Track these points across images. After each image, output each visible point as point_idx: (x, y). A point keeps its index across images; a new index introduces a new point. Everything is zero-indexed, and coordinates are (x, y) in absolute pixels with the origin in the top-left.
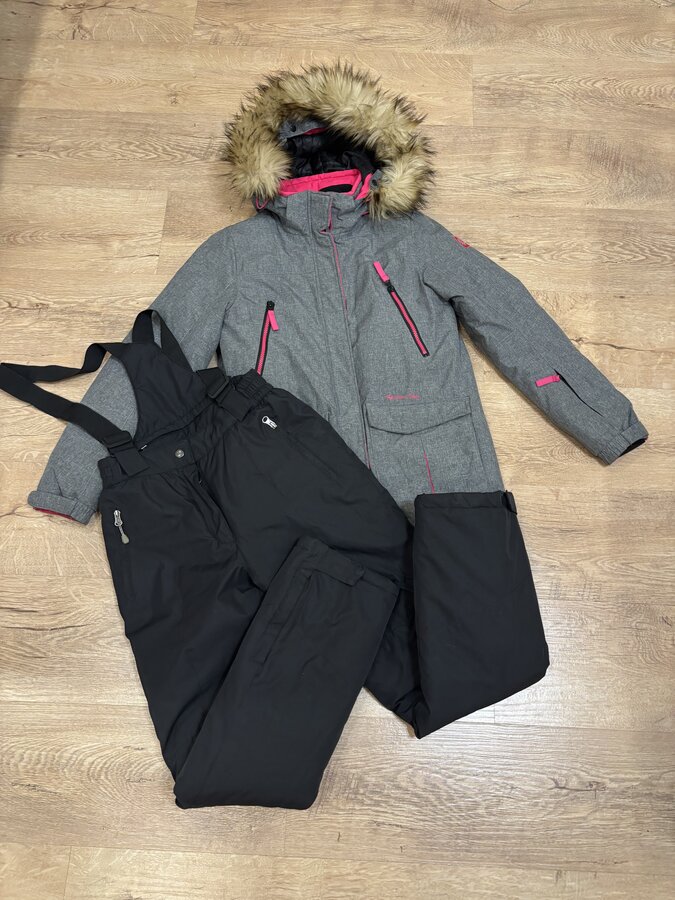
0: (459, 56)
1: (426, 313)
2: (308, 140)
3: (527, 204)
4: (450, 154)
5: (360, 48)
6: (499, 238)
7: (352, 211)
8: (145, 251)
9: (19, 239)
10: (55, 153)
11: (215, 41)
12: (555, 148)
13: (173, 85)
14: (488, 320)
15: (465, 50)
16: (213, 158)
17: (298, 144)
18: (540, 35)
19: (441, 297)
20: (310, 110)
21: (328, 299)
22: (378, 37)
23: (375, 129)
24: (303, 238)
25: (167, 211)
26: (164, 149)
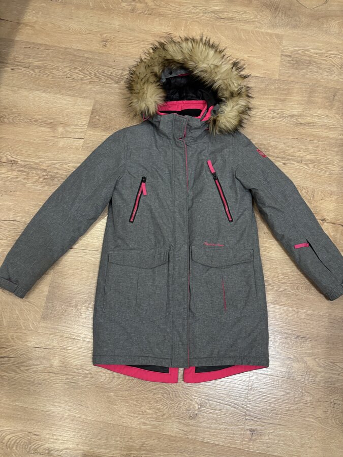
0: (276, 34)
1: (235, 196)
2: (179, 80)
3: (303, 131)
4: (262, 95)
5: (217, 23)
6: (284, 151)
7: (199, 128)
8: (77, 135)
9: (6, 120)
10: (32, 70)
11: (133, 10)
12: (325, 98)
13: (105, 35)
14: (271, 205)
15: (279, 31)
16: (122, 83)
17: (173, 81)
18: (325, 26)
19: (244, 187)
20: (181, 64)
21: (178, 179)
22: (229, 18)
23: (219, 79)
24: (168, 140)
25: (92, 112)
26: (95, 74)
